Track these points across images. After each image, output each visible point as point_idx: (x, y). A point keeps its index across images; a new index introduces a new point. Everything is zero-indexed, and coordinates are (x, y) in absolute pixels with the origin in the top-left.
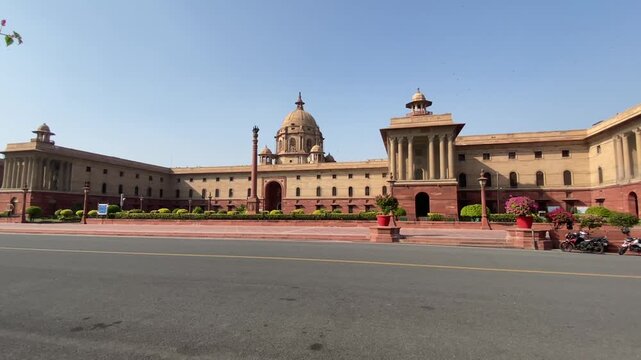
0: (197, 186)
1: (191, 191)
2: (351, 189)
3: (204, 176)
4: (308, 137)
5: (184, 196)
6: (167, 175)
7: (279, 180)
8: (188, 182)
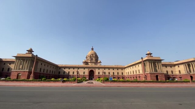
0: (67, 70)
1: (64, 72)
2: (113, 73)
3: (69, 68)
4: (96, 58)
5: (62, 73)
6: (56, 67)
7: (93, 70)
8: (63, 69)
